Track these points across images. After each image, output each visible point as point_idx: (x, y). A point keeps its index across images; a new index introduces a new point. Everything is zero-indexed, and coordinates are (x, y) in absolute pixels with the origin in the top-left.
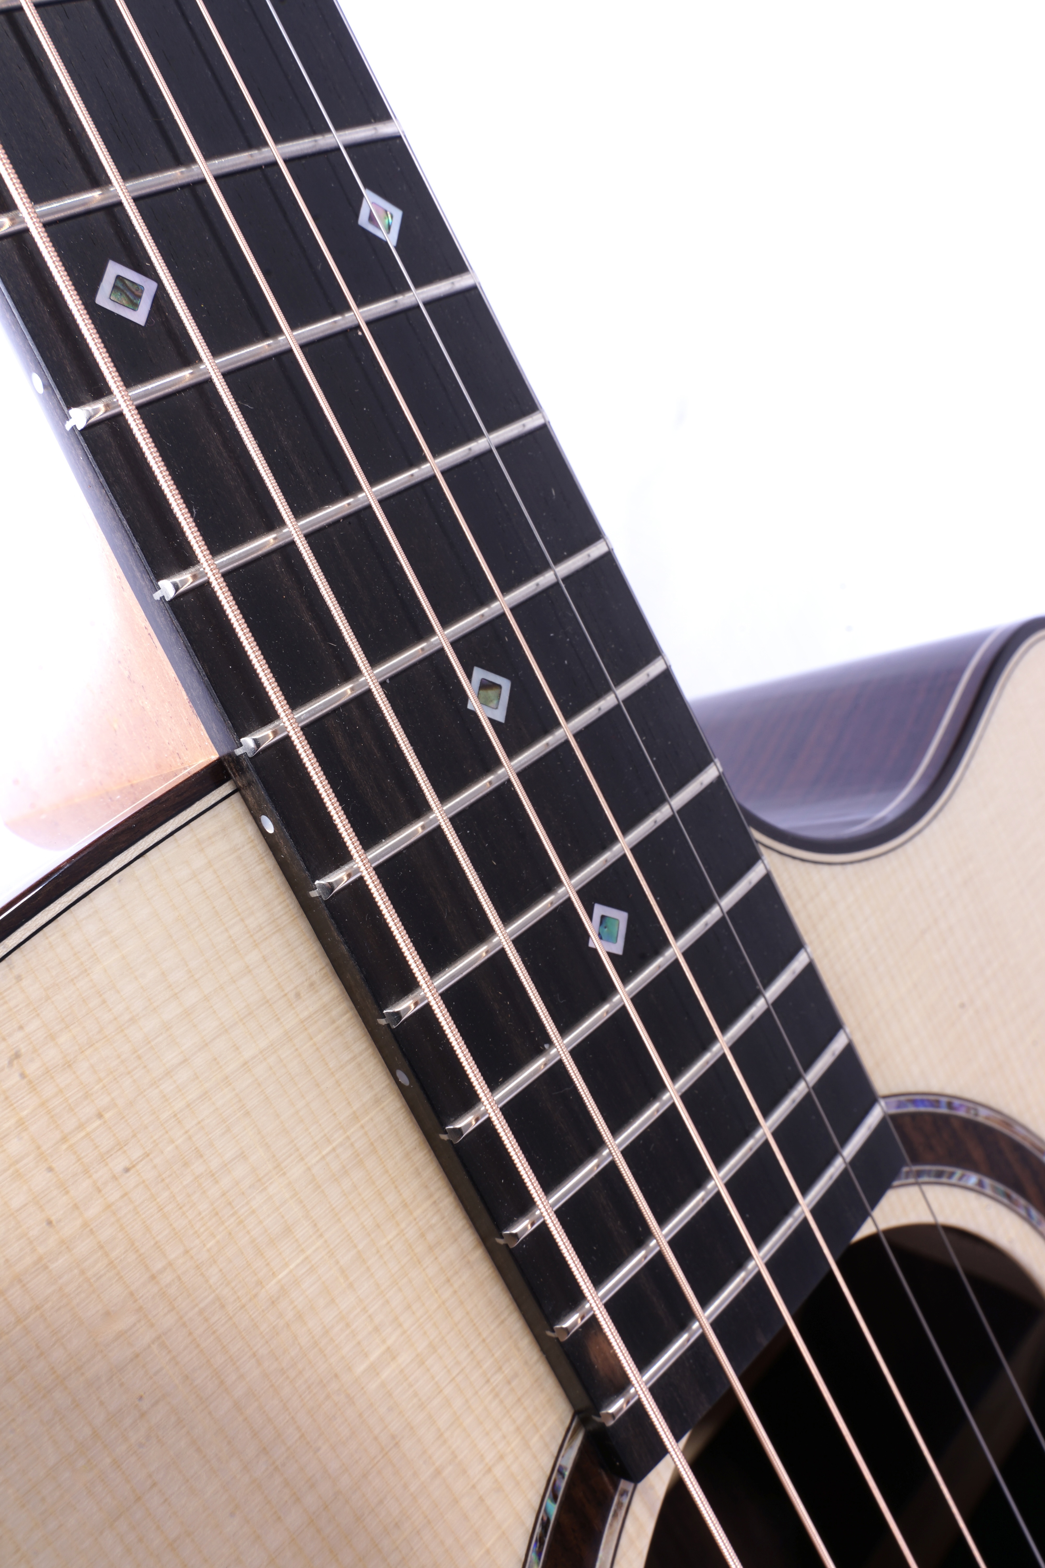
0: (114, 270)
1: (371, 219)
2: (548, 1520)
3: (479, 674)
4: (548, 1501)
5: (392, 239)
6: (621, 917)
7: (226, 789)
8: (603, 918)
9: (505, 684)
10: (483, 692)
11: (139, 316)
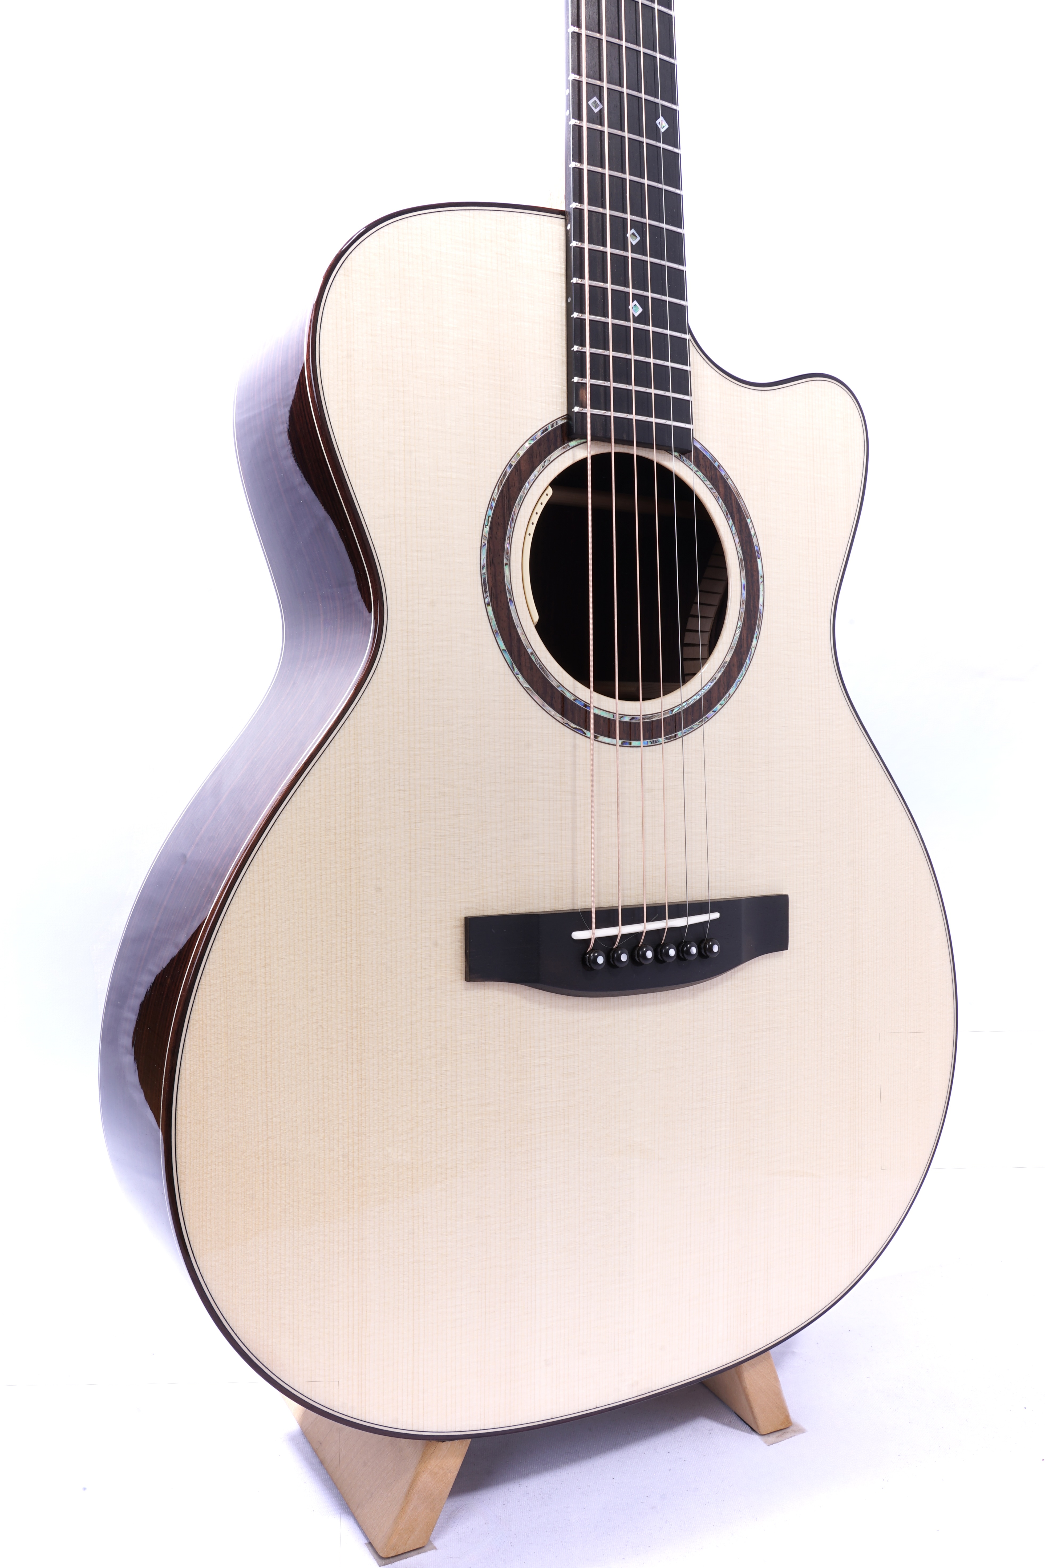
0: (595, 99)
1: (659, 123)
2: (548, 430)
3: (633, 231)
4: (550, 425)
5: (662, 130)
6: (640, 310)
7: (563, 217)
8: (635, 305)
9: (639, 238)
10: (632, 235)
11: (596, 111)
